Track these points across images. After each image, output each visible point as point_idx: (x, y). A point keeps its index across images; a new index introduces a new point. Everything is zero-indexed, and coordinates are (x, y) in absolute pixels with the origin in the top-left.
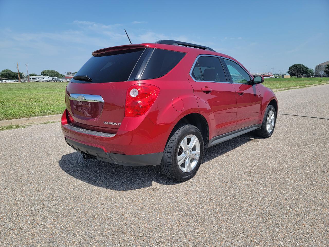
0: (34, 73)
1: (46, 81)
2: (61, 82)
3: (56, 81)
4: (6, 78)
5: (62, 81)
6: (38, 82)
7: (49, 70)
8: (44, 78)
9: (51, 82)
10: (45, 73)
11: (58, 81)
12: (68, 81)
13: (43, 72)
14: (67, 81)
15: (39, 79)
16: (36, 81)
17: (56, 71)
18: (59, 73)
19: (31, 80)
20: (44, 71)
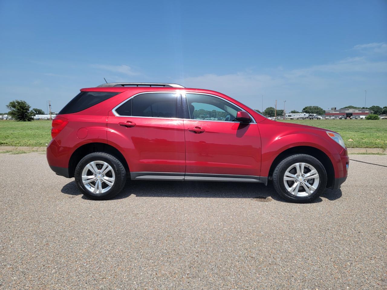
0: (296, 110)
1: (301, 118)
2: (318, 119)
3: (313, 118)
4: (268, 115)
5: (320, 119)
6: (293, 119)
7: (311, 107)
8: (300, 115)
9: (307, 119)
10: (306, 110)
11: (314, 119)
12: (328, 118)
13: (304, 109)
14: (326, 118)
15: (294, 116)
16: (291, 119)
17: (319, 107)
18: (322, 109)
19: (286, 117)
20: (306, 107)
